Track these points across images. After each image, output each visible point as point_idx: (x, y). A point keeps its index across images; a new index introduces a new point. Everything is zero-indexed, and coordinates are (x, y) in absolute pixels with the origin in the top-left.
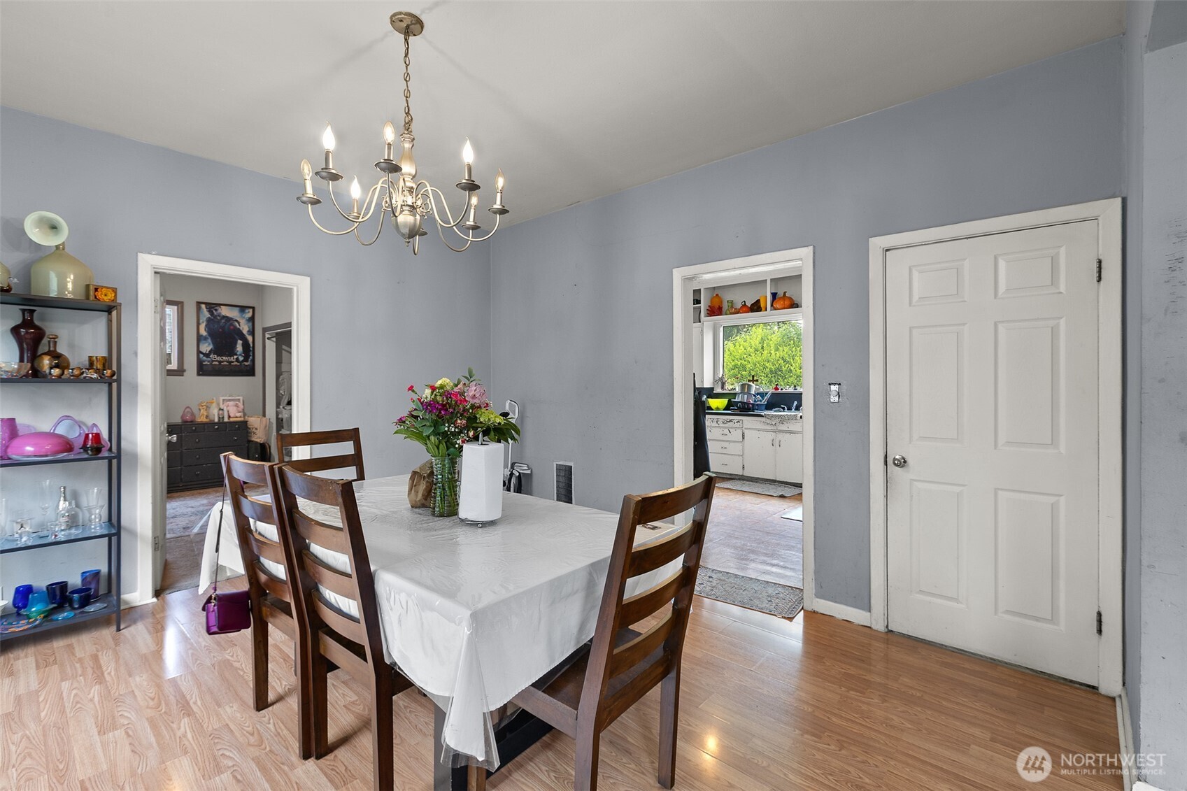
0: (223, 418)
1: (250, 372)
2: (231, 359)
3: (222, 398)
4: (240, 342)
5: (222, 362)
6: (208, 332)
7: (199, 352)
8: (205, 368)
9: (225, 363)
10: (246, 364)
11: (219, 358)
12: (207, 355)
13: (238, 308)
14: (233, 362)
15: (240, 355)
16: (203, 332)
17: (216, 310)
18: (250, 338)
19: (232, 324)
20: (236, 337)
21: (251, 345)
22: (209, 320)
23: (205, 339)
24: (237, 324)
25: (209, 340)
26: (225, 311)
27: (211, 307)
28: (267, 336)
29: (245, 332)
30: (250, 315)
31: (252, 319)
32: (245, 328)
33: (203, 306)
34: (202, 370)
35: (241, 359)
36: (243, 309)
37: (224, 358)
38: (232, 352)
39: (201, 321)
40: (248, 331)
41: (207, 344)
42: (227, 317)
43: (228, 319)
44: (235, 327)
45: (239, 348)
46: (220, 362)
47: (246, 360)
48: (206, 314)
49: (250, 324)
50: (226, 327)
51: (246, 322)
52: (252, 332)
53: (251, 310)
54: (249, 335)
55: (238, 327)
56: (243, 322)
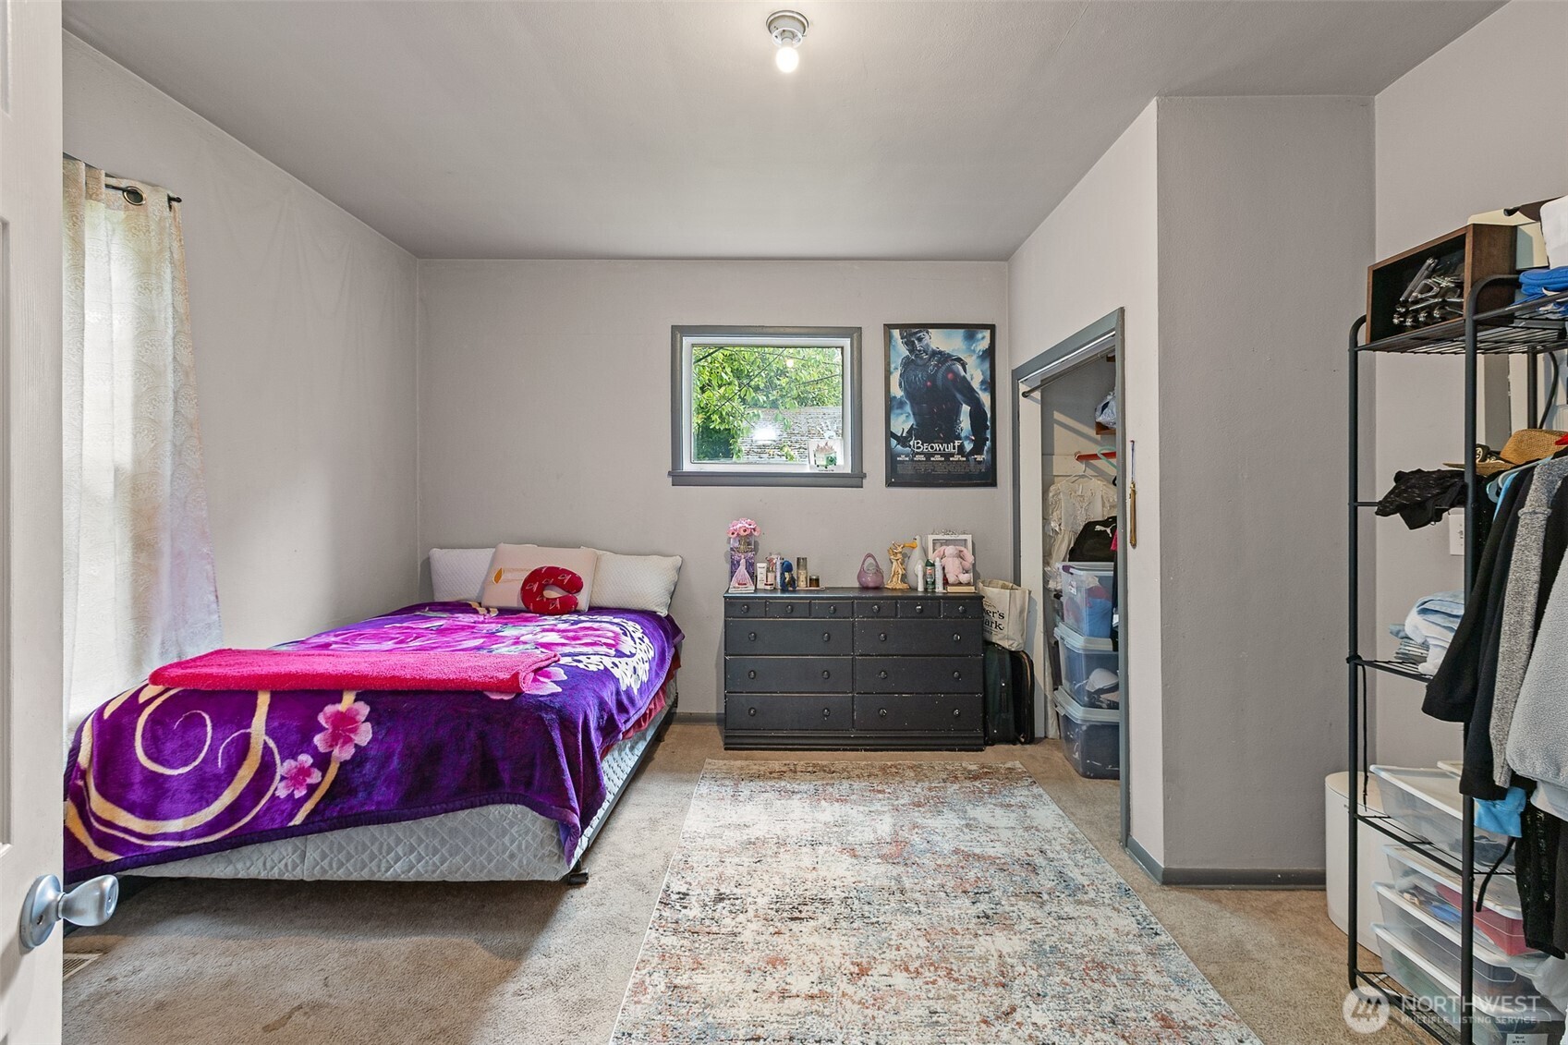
0: (934, 583)
1: (987, 478)
2: (950, 449)
3: (931, 538)
4: (966, 409)
5: (933, 455)
6: (906, 390)
7: (890, 435)
8: (900, 469)
9: (938, 458)
10: (979, 458)
11: (925, 448)
12: (903, 441)
13: (961, 331)
14: (952, 455)
15: (967, 438)
16: (897, 392)
17: (920, 339)
18: (985, 398)
19: (950, 370)
20: (959, 396)
21: (989, 416)
22: (907, 363)
23: (901, 404)
24: (960, 368)
25: (908, 408)
26: (936, 340)
27: (911, 331)
28: (1023, 388)
29: (976, 385)
30: (985, 344)
31: (990, 354)
32: (975, 376)
33: (896, 333)
34: (896, 477)
35: (968, 446)
36: (971, 330)
37: (935, 446)
38: (951, 435)
39: (893, 366)
40: (983, 383)
41: (903, 417)
42: (940, 352)
43: (943, 357)
44: (956, 374)
45: (965, 424)
46: (928, 456)
47: (978, 449)
48: (901, 351)
49: (987, 365)
50: (940, 375)
51: (979, 360)
52: (991, 385)
53: (987, 333)
54: (985, 390)
55: (963, 373)
56: (972, 362)
